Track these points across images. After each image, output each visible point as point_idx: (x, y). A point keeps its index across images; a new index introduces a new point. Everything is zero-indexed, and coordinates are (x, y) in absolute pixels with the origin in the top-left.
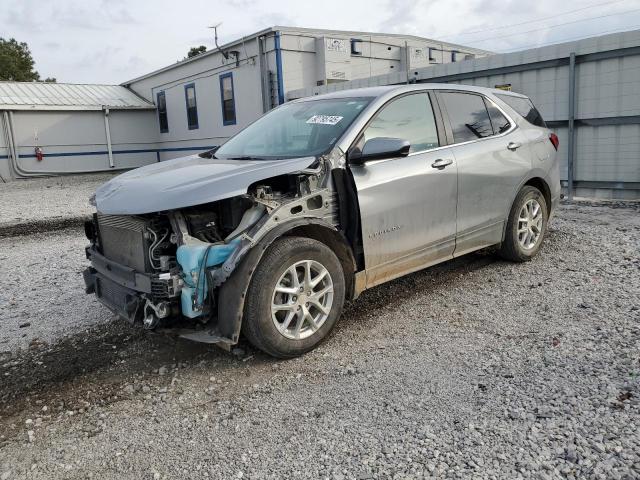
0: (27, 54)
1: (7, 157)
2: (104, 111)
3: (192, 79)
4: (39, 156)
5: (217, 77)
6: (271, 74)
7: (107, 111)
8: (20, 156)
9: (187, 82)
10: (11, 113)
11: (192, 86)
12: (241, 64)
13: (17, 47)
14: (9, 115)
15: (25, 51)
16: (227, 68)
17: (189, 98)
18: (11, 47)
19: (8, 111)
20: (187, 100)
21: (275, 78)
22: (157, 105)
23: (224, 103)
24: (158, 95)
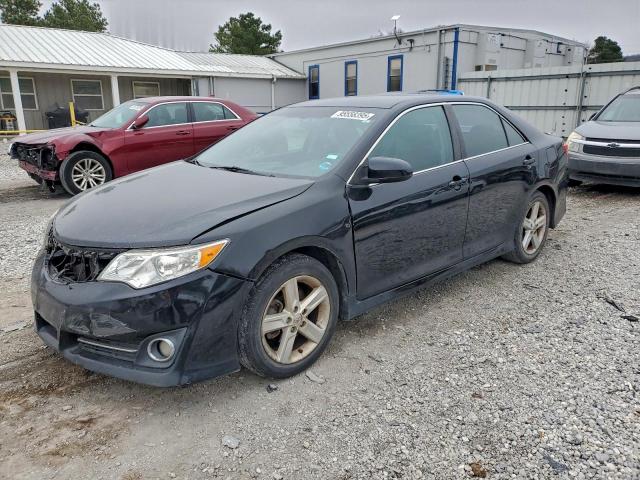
2: (273, 79)
3: (356, 57)
5: (385, 58)
6: (447, 59)
7: (275, 80)
9: (349, 59)
11: (355, 63)
12: (414, 49)
16: (398, 51)
17: (349, 75)
20: (346, 78)
21: (451, 63)
22: (307, 76)
23: (390, 78)
24: (310, 68)
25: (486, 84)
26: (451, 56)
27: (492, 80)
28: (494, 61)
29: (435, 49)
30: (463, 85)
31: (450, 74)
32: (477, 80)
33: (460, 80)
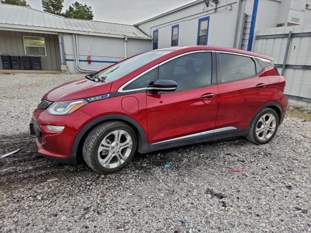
0: (91, 12)
1: (73, 60)
2: (124, 38)
3: (178, 21)
4: (89, 62)
5: (197, 21)
6: (246, 16)
7: (126, 39)
8: (80, 61)
9: (174, 24)
10: (76, 35)
11: (177, 26)
12: (218, 10)
13: (87, 8)
14: (75, 37)
15: (90, 10)
16: (206, 13)
17: (174, 34)
18: (85, 8)
19: (75, 34)
20: (172, 38)
21: (250, 20)
22: (152, 37)
23: (199, 37)
24: (154, 32)
25: (286, 40)
26: (250, 12)
27: (293, 35)
28: (298, 20)
29: (236, 7)
30: (260, 42)
31: (248, 31)
32: (275, 37)
33: (258, 38)
